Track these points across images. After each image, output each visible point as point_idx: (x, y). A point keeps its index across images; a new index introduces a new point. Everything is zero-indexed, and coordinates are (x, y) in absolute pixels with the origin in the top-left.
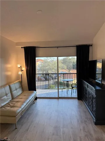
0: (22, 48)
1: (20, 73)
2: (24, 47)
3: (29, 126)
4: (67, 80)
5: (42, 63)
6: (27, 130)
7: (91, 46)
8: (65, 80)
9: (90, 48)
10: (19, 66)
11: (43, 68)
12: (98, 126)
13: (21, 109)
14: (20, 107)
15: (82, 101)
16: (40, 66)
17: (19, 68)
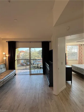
0: (7, 42)
1: (5, 58)
2: (8, 42)
3: (8, 90)
4: (38, 63)
5: (24, 53)
6: (6, 93)
7: (50, 42)
8: (37, 63)
9: (50, 43)
10: (4, 54)
11: (25, 57)
12: (51, 87)
13: (2, 80)
14: (3, 79)
15: (45, 75)
16: (23, 55)
17: (4, 55)
